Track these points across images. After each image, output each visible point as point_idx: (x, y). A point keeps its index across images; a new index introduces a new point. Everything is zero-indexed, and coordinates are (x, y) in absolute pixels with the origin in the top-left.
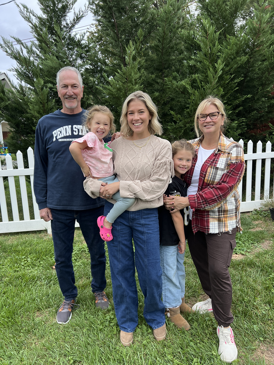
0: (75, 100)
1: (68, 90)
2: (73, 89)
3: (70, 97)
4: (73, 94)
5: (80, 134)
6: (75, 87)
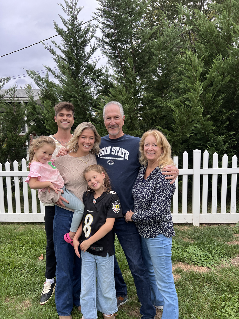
0: (117, 128)
1: (111, 121)
2: (115, 120)
3: (113, 126)
4: (115, 124)
6: (117, 118)
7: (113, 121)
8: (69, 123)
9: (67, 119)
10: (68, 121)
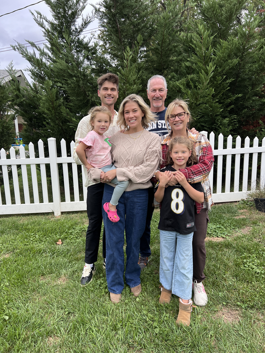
0: (161, 100)
1: (157, 93)
2: (160, 92)
3: (158, 98)
4: (159, 96)
5: (163, 127)
6: (162, 90)
7: (158, 93)
8: (113, 99)
9: (111, 94)
10: (112, 96)
